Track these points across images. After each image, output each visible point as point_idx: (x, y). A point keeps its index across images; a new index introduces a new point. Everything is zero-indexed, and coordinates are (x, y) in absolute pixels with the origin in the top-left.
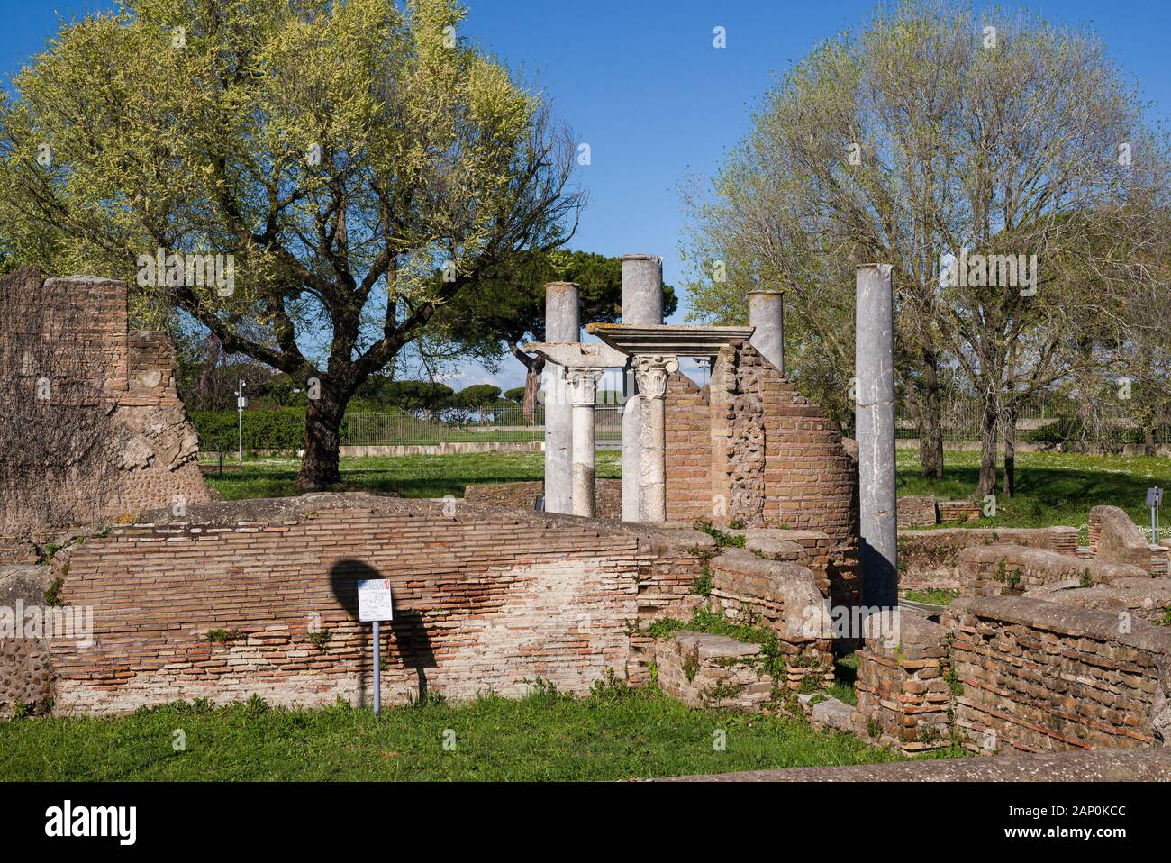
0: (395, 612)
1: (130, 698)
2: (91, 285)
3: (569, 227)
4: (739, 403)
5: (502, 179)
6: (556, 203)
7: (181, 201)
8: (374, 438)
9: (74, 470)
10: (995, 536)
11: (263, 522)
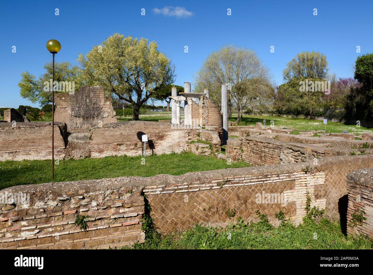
0: (148, 140)
1: (104, 155)
2: (98, 88)
3: (175, 80)
4: (204, 106)
5: (164, 72)
6: (173, 76)
7: (113, 76)
8: (144, 113)
9: (96, 118)
10: (241, 127)
11: (126, 125)
